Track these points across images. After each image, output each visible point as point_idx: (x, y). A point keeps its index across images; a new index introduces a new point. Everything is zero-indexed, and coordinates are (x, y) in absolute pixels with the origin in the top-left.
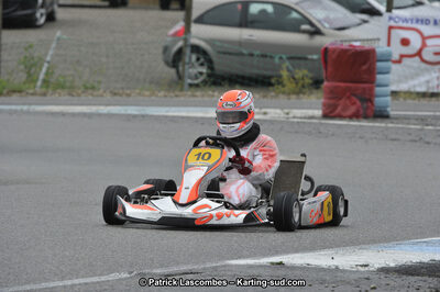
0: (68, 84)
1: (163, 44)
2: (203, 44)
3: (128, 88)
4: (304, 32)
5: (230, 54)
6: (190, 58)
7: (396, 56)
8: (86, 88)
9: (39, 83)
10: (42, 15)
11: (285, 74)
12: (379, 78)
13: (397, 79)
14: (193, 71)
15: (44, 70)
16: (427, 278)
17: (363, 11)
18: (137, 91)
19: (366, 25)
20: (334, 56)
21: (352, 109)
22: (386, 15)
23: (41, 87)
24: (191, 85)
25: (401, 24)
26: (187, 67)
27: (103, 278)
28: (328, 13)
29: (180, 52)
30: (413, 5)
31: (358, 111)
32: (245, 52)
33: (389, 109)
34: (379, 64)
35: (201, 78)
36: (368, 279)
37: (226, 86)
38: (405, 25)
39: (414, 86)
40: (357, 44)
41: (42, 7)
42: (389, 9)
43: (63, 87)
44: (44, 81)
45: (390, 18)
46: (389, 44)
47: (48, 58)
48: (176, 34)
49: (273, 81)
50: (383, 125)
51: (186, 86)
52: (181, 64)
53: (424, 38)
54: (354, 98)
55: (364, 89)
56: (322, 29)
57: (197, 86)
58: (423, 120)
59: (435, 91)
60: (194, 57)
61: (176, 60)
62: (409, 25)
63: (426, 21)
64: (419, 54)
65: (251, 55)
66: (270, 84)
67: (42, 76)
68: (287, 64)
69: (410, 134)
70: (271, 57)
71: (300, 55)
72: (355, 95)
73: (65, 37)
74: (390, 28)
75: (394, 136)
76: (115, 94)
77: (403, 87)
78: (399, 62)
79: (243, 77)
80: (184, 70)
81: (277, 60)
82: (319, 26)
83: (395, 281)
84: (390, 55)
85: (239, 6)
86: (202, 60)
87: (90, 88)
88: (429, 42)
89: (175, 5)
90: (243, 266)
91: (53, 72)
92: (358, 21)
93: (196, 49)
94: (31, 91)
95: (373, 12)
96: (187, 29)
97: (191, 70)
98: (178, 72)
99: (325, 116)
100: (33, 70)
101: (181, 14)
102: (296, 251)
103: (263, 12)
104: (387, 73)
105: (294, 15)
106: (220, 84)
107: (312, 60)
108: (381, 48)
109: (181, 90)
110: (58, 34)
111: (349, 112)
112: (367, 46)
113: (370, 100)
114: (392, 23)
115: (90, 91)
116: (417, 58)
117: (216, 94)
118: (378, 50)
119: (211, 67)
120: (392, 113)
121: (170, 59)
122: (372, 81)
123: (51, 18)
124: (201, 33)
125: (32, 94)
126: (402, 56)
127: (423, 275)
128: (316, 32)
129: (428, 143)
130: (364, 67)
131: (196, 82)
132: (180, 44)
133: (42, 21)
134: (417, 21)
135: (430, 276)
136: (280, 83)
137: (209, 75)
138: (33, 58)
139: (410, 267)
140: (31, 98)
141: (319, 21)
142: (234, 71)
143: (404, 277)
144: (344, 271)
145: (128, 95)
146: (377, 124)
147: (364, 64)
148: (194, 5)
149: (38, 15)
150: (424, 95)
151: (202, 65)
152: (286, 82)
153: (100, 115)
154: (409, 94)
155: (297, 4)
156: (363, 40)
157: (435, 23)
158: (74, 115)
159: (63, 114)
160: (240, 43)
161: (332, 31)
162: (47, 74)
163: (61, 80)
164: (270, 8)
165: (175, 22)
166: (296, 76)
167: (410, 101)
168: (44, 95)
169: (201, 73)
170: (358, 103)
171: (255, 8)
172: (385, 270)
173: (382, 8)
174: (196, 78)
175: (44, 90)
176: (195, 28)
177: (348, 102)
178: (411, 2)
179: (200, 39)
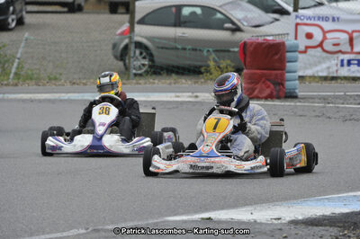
0: (35, 76)
1: (112, 41)
2: (144, 41)
3: (85, 78)
4: (227, 29)
5: (167, 48)
6: (135, 52)
7: (302, 48)
8: (50, 79)
9: (12, 76)
10: (13, 20)
11: (212, 64)
12: (289, 65)
13: (303, 66)
14: (137, 63)
15: (15, 65)
16: (328, 228)
17: (275, 12)
18: (92, 80)
19: (277, 23)
20: (251, 49)
21: (268, 92)
22: (294, 14)
23: (14, 78)
24: (135, 75)
25: (305, 21)
26: (132, 60)
27: (65, 234)
28: (246, 14)
29: (126, 47)
30: (315, 6)
31: (272, 93)
32: (180, 47)
33: (297, 91)
34: (288, 55)
35: (144, 69)
36: (280, 229)
37: (165, 75)
38: (309, 22)
39: (317, 72)
40: (270, 38)
41: (13, 13)
42: (296, 10)
43: (31, 79)
44: (16, 74)
45: (297, 17)
46: (296, 38)
47: (19, 55)
48: (123, 33)
49: (203, 70)
50: (292, 104)
51: (132, 76)
52: (127, 58)
53: (325, 32)
54: (269, 83)
55: (276, 75)
56: (242, 26)
57: (141, 75)
58: (325, 99)
59: (335, 75)
60: (138, 52)
61: (123, 54)
62: (312, 22)
63: (326, 19)
64: (321, 45)
65: (184, 49)
66: (200, 73)
67: (13, 70)
68: (213, 55)
69: (314, 111)
70: (200, 50)
71: (223, 49)
72: (269, 80)
73: (32, 38)
74: (297, 24)
75: (301, 113)
76: (74, 83)
77: (309, 72)
78: (305, 52)
79: (178, 67)
80: (129, 63)
81: (205, 53)
82: (239, 24)
83: (303, 231)
84: (297, 46)
85: (174, 9)
86: (144, 54)
87: (53, 79)
88: (328, 35)
89: (121, 10)
90: (179, 221)
91: (22, 67)
92: (271, 20)
93: (139, 45)
94: (5, 82)
95: (283, 12)
96: (132, 29)
97: (135, 63)
98: (125, 65)
100: (6, 65)
101: (127, 17)
102: (222, 208)
103: (193, 13)
104: (295, 61)
105: (219, 15)
106: (160, 74)
107: (234, 52)
108: (290, 41)
109: (128, 79)
110: (26, 35)
111: (264, 95)
112: (278, 39)
113: (282, 85)
114: (299, 21)
115: (53, 82)
116: (319, 49)
117: (156, 81)
118: (287, 43)
119: (152, 60)
120: (300, 94)
121: (119, 54)
122: (283, 68)
123: (20, 22)
124: (143, 32)
125: (6, 85)
126: (307, 47)
127: (326, 225)
128: (237, 29)
129: (329, 118)
130: (277, 57)
131: (139, 72)
132: (126, 41)
133: (13, 25)
134: (319, 18)
135: (331, 226)
136: (208, 71)
137: (150, 67)
138: (6, 56)
139: (315, 219)
140: (5, 88)
141: (239, 20)
142: (171, 63)
143: (310, 227)
144: (261, 224)
145: (85, 84)
146: (287, 104)
147: (277, 54)
148: (137, 9)
149: (10, 20)
150: (325, 79)
151: (144, 58)
152: (213, 70)
153: (61, 101)
154: (313, 78)
155: (220, 6)
156: (276, 35)
157: (334, 19)
158: (40, 101)
159: (32, 101)
160: (175, 40)
161: (250, 28)
162: (17, 68)
163: (30, 72)
164: (198, 11)
165: (121, 24)
166: (221, 66)
167: (313, 84)
168: (16, 85)
169: (144, 65)
170: (272, 86)
171: (186, 11)
172: (295, 223)
173: (290, 9)
174: (140, 69)
175: (16, 81)
176: (138, 28)
177: (263, 86)
178: (313, 3)
179: (142, 37)
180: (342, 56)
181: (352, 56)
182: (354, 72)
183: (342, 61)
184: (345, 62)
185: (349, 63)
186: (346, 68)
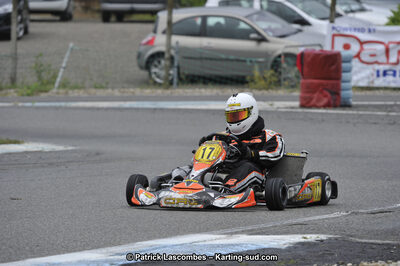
5: (193, 58)
21: (325, 101)
31: (329, 102)
33: (351, 100)
46: (332, 48)
53: (362, 43)
64: (358, 56)
72: (327, 89)
74: (333, 36)
99: (302, 106)
103: (218, 24)
111: (322, 103)
113: (338, 94)
116: (357, 59)
136: (252, 81)
152: (257, 80)
155: (246, 17)
164: (222, 21)
177: (321, 95)
180: (377, 67)
181: (387, 67)
182: (389, 82)
183: (378, 72)
184: (381, 73)
185: (385, 73)
186: (382, 79)
